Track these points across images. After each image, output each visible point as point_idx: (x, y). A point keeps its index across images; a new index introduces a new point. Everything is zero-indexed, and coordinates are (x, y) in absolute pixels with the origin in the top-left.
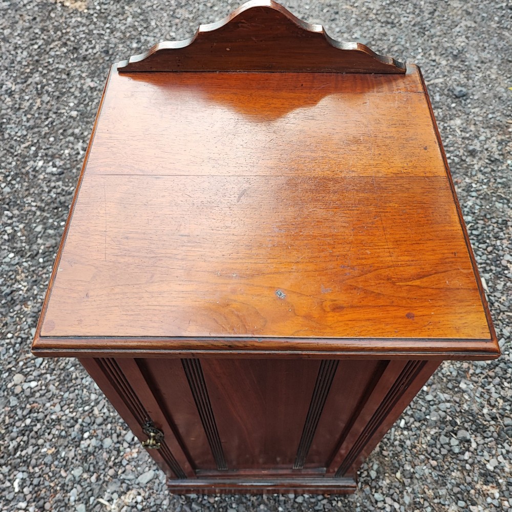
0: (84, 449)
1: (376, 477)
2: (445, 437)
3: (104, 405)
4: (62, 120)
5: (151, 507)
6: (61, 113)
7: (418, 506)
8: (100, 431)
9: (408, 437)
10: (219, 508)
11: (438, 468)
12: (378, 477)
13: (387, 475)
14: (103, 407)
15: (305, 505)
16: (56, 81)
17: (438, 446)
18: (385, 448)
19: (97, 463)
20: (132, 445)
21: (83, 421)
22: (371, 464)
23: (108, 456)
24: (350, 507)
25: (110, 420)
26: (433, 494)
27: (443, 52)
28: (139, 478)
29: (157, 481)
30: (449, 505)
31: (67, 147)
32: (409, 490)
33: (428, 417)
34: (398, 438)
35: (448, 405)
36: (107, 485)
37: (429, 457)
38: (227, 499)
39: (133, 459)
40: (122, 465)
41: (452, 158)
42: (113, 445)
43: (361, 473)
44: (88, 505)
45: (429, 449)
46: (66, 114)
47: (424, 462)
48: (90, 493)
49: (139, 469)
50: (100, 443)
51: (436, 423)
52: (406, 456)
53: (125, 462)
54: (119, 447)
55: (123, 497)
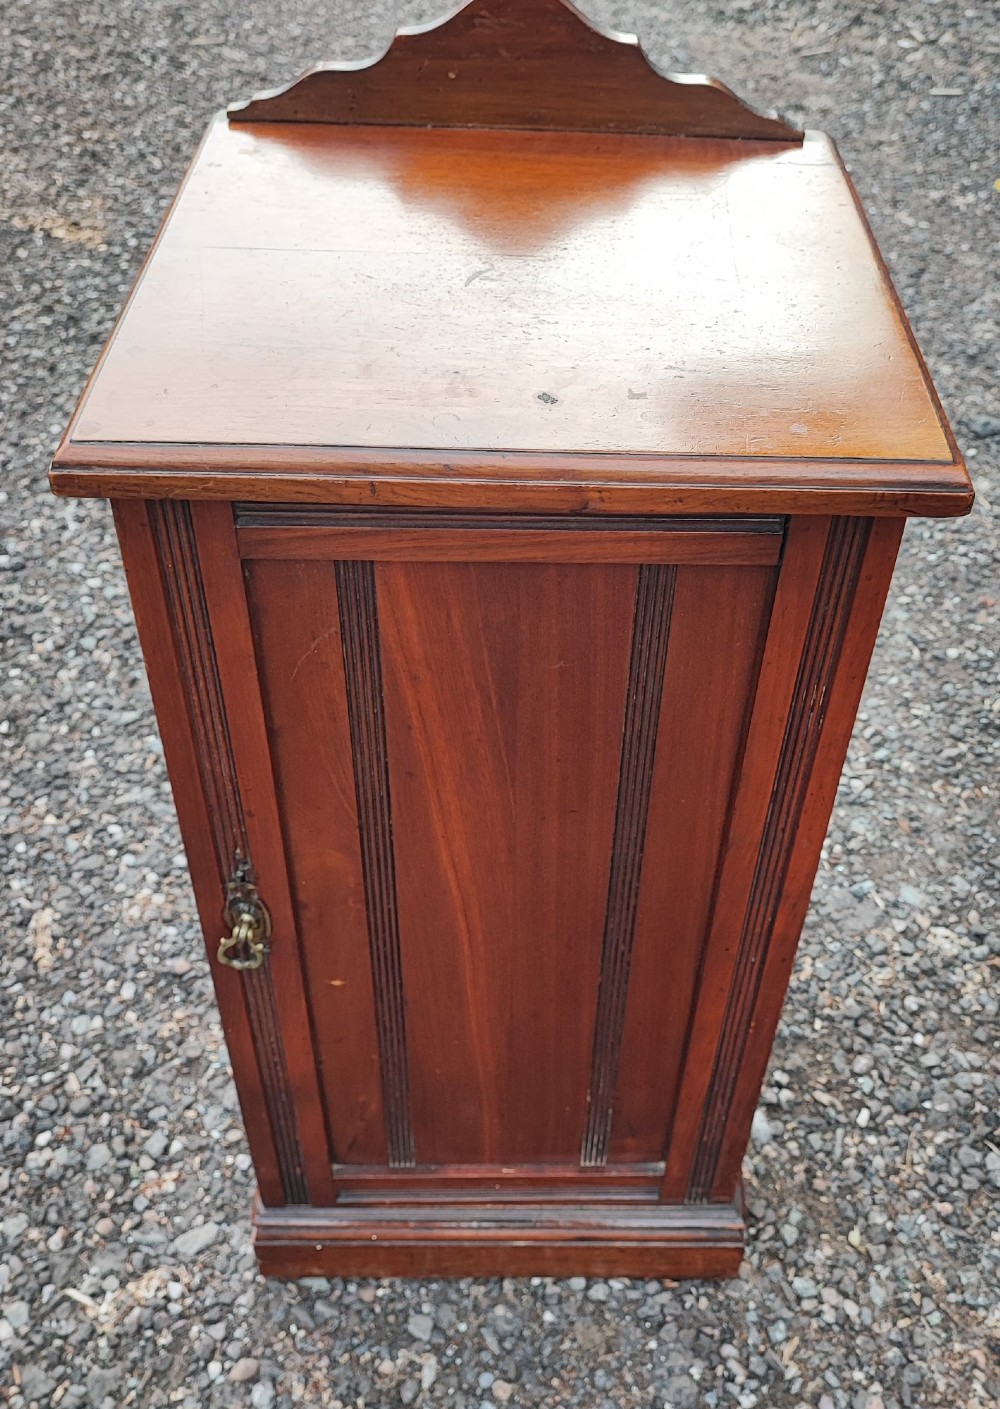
0: (36, 1172)
1: (797, 1242)
2: (973, 1152)
3: (95, 1071)
4: (30, 459)
5: (206, 1310)
6: (28, 446)
7: (907, 1310)
8: (82, 1128)
9: (877, 1149)
10: (387, 1315)
11: (954, 1220)
12: (801, 1243)
13: (824, 1236)
14: (92, 1075)
15: (614, 1304)
16: (21, 381)
17: (956, 1170)
18: (819, 1173)
19: (68, 1204)
20: (163, 1163)
21: (37, 1106)
22: (784, 1211)
23: (98, 1187)
24: (730, 1312)
25: (107, 1104)
26: (944, 1282)
27: (945, 349)
28: (178, 1242)
29: (225, 1249)
30: (986, 1308)
31: (38, 514)
32: (884, 1272)
33: (927, 1105)
34: (853, 1151)
35: (978, 1078)
36: (90, 1258)
37: (932, 1195)
38: (408, 1293)
39: (164, 1196)
40: (133, 1210)
41: (972, 555)
42: (113, 1162)
43: (759, 1231)
44: (36, 1305)
45: (933, 1178)
46: (40, 448)
47: (919, 1205)
48: (44, 1275)
49: (177, 1220)
50: (79, 1157)
51: (948, 1117)
52: (873, 1193)
53: (140, 1203)
54: (128, 1169)
55: (131, 1286)
